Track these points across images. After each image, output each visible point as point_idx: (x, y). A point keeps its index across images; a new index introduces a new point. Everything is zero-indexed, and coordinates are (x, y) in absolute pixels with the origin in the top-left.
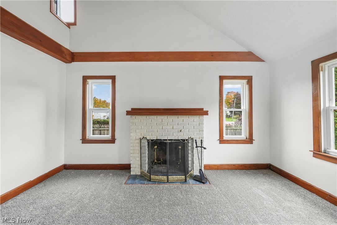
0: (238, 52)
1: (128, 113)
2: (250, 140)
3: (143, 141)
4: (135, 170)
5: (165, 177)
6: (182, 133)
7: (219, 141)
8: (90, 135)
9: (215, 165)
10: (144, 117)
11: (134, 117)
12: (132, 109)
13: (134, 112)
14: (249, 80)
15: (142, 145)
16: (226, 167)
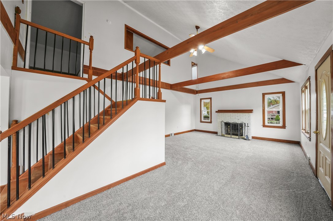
0: (274, 80)
1: (216, 112)
2: (284, 127)
3: (222, 123)
4: (219, 133)
5: (230, 136)
6: (239, 121)
7: (262, 126)
8: (203, 120)
9: (260, 138)
10: (223, 113)
11: (218, 113)
12: (218, 110)
13: (219, 111)
14: (283, 94)
15: (222, 124)
16: (267, 139)
